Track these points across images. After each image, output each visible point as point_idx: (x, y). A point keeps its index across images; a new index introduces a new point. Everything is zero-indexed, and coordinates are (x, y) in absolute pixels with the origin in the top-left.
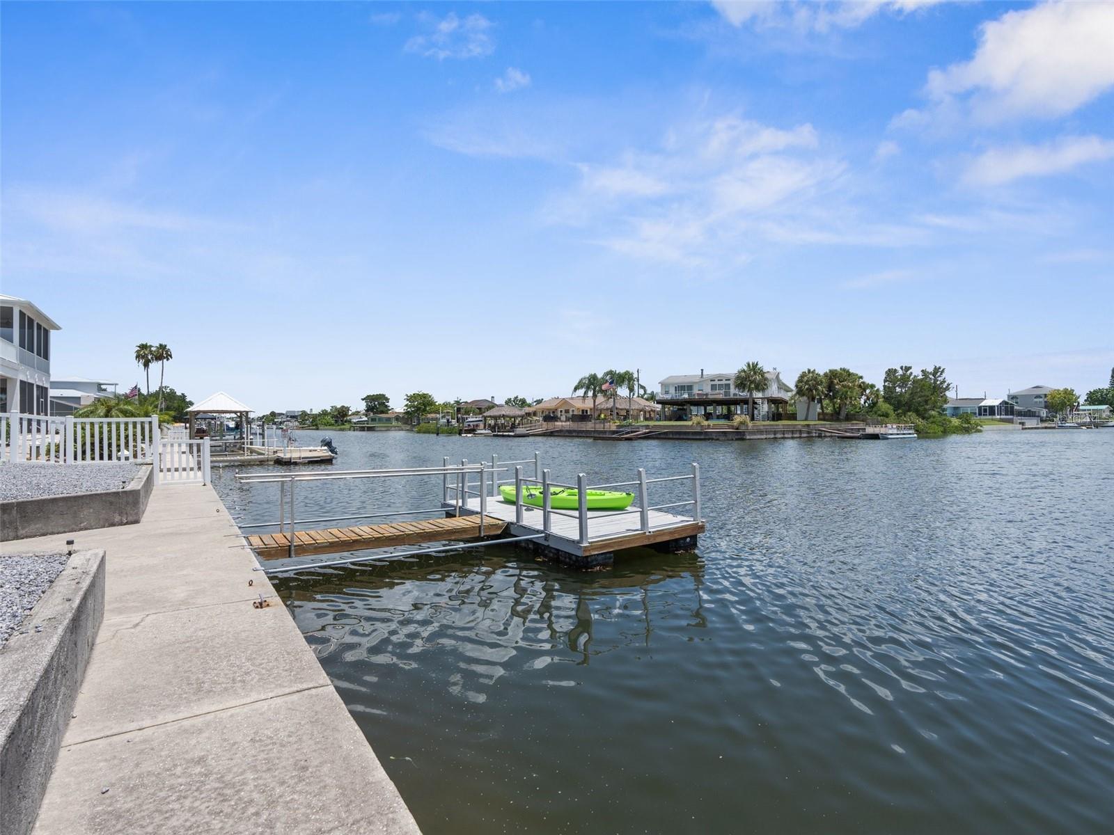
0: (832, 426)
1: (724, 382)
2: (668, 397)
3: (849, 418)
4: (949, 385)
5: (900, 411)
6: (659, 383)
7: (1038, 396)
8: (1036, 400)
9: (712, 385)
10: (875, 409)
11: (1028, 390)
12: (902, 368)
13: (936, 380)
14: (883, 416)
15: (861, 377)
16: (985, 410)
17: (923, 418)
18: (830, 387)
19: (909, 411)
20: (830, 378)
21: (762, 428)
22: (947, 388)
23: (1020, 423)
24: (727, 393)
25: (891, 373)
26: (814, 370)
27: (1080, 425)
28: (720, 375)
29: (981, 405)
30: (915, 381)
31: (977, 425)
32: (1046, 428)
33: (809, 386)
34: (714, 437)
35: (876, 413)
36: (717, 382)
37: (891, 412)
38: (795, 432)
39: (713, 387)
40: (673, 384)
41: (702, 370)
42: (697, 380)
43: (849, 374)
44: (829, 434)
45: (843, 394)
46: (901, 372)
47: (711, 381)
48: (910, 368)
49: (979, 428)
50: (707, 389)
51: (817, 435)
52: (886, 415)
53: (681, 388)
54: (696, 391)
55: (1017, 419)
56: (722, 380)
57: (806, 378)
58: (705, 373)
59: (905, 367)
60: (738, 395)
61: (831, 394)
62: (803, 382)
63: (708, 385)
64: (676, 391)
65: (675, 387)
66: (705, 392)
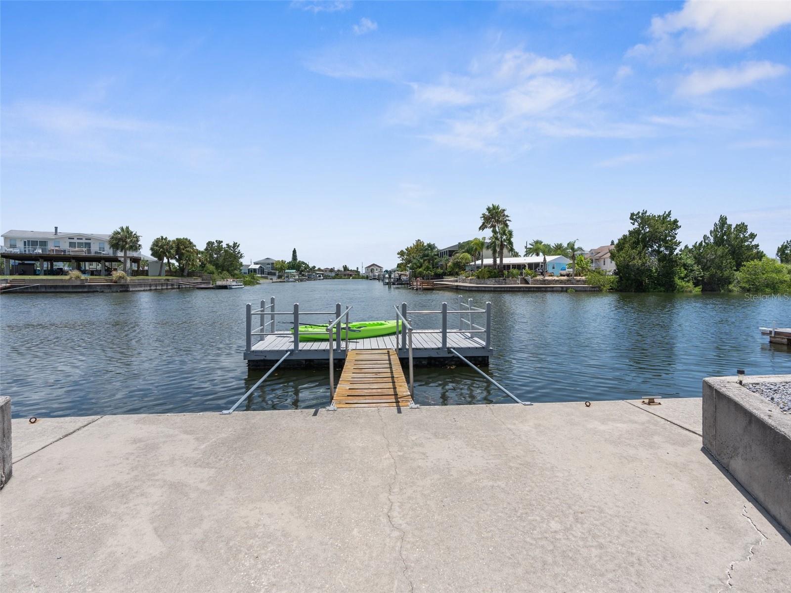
0: (184, 280)
1: (84, 241)
2: (16, 251)
3: (190, 275)
4: (242, 254)
5: (220, 270)
6: (2, 236)
7: (268, 264)
8: (268, 266)
9: (70, 243)
11: (265, 260)
13: (234, 252)
14: (211, 273)
15: (195, 246)
16: (251, 271)
18: (178, 251)
19: (223, 270)
20: (178, 244)
21: (137, 282)
22: (241, 257)
23: (271, 279)
25: (210, 244)
26: (166, 238)
27: (296, 280)
28: (79, 235)
30: (226, 251)
31: (257, 280)
33: (161, 248)
35: (206, 271)
36: (75, 241)
37: (215, 271)
38: (163, 285)
39: (72, 245)
40: (21, 239)
41: (56, 228)
42: (54, 237)
43: (191, 243)
44: (188, 286)
45: (187, 257)
47: (69, 238)
49: (258, 281)
50: (65, 246)
51: (177, 287)
52: (212, 273)
53: (34, 243)
54: (51, 247)
55: (269, 277)
56: (82, 239)
57: (161, 244)
58: (59, 231)
59: (219, 241)
60: (100, 253)
61: (177, 257)
62: (157, 246)
63: (65, 242)
64: (25, 245)
65: (25, 242)
66: (62, 248)
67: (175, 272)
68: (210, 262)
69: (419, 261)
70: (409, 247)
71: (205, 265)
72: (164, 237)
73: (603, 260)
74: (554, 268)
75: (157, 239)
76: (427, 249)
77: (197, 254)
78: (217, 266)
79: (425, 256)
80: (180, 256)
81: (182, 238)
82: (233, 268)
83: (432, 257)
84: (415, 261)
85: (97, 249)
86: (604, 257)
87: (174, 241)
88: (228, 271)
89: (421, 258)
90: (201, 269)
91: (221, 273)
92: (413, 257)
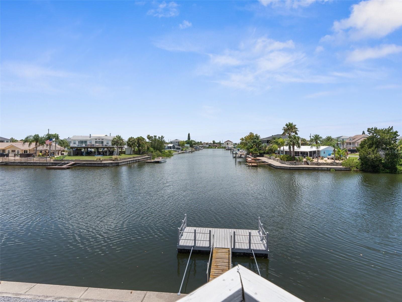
1: (101, 140)
2: (75, 145)
3: (143, 153)
5: (155, 150)
8: (176, 143)
9: (96, 141)
10: (149, 150)
11: (174, 140)
12: (154, 136)
13: (162, 140)
16: (169, 148)
17: (161, 152)
18: (138, 143)
19: (157, 150)
20: (138, 140)
22: (165, 143)
24: (103, 145)
29: (168, 146)
30: (158, 141)
31: (172, 153)
32: (183, 153)
33: (131, 143)
34: (107, 165)
36: (98, 140)
37: (153, 150)
39: (96, 142)
40: (78, 140)
41: (90, 135)
42: (89, 139)
43: (143, 139)
45: (142, 145)
46: (154, 137)
47: (95, 139)
48: (156, 136)
50: (93, 143)
52: (152, 152)
53: (81, 142)
54: (88, 143)
55: (178, 150)
56: (100, 139)
57: (131, 140)
58: (91, 136)
59: (155, 136)
60: (107, 146)
61: (138, 145)
62: (130, 141)
63: (94, 141)
64: (79, 143)
65: (79, 141)
66: (92, 144)
67: (137, 152)
68: (151, 147)
69: (251, 144)
70: (246, 136)
71: (149, 148)
72: (133, 137)
73: (357, 143)
74: (324, 153)
75: (130, 138)
76: (255, 138)
77: (146, 143)
78: (154, 148)
79: (254, 142)
80: (139, 145)
81: (140, 136)
82: (161, 149)
83: (258, 143)
84: (249, 144)
85: (106, 144)
86: (358, 141)
87: (136, 138)
88: (159, 150)
89: (252, 143)
90: (147, 150)
91: (156, 152)
92: (248, 142)
